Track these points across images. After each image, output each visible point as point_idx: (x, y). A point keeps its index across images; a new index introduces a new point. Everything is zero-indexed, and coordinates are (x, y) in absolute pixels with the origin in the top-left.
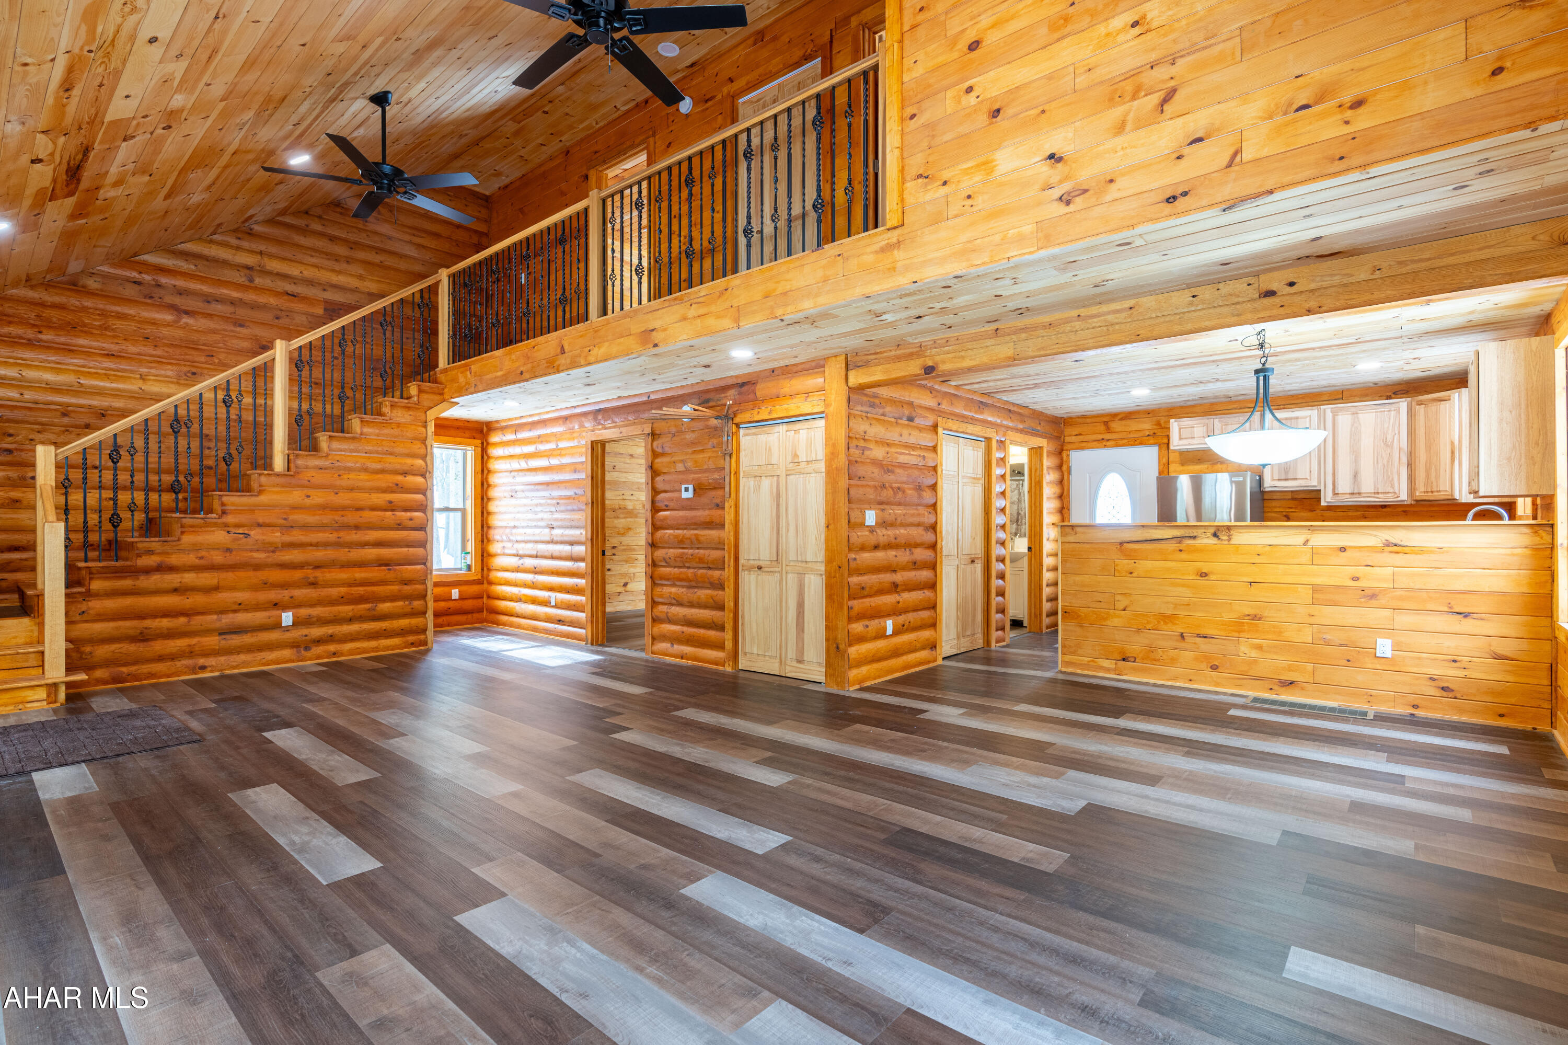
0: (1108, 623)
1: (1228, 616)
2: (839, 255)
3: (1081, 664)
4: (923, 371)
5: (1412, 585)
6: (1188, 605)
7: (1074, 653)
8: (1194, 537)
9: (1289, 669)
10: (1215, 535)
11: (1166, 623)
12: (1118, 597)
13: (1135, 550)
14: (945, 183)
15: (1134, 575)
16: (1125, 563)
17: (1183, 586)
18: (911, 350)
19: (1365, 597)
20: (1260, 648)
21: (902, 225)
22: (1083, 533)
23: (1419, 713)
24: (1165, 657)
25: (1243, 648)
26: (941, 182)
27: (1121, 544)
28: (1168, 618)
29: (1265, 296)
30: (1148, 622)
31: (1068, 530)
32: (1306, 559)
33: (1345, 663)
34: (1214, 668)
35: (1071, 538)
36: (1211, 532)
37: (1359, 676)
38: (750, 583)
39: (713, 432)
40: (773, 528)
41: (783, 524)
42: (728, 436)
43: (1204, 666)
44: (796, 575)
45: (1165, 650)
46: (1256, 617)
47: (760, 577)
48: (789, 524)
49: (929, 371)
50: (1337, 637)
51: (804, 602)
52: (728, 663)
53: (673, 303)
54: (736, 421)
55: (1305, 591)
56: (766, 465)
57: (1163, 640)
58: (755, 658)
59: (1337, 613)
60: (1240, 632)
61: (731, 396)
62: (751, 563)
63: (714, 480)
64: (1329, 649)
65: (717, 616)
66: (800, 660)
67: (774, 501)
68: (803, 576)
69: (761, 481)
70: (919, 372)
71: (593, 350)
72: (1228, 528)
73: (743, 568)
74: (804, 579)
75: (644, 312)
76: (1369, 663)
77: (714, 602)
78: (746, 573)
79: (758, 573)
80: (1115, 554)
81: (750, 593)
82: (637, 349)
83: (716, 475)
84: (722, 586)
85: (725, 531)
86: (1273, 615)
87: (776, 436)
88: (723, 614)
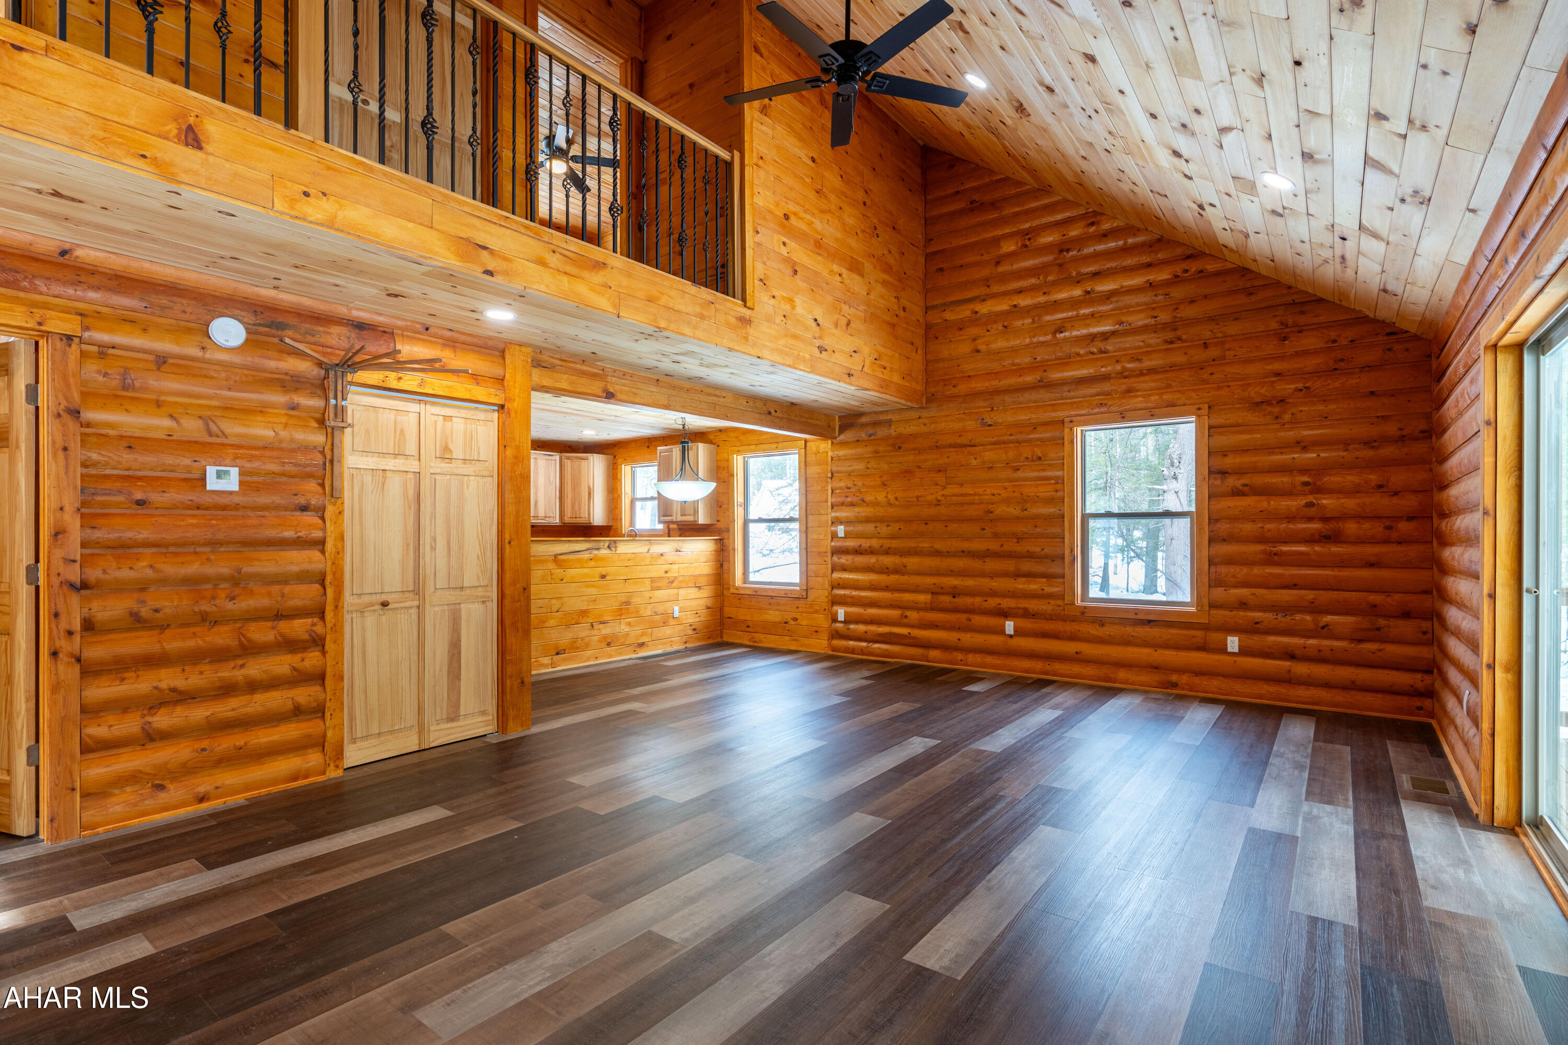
0: (547, 625)
1: (615, 606)
2: (712, 303)
4: (605, 395)
5: (684, 574)
6: (595, 600)
8: (598, 549)
9: (642, 635)
10: (609, 547)
11: (583, 617)
12: (554, 601)
13: (564, 561)
14: (774, 297)
15: (564, 581)
16: (558, 572)
17: (593, 586)
18: (595, 371)
19: (669, 582)
20: (629, 624)
21: (754, 310)
23: (688, 645)
24: (582, 645)
25: (623, 627)
26: (772, 295)
27: (556, 556)
28: (584, 613)
30: (573, 619)
33: (662, 624)
34: (609, 644)
36: (607, 545)
37: (667, 631)
38: (364, 630)
39: (291, 383)
40: (408, 545)
41: (426, 540)
42: (343, 399)
43: (604, 644)
44: (446, 608)
45: (582, 639)
46: (628, 603)
47: (383, 618)
48: (435, 540)
49: (609, 396)
50: (660, 609)
51: (459, 640)
52: (332, 765)
53: (523, 230)
54: (349, 377)
55: (648, 582)
56: (396, 455)
57: (581, 631)
58: (374, 741)
59: (660, 594)
60: (620, 615)
61: (339, 336)
62: (366, 599)
63: (296, 465)
64: (657, 617)
65: (303, 695)
66: (453, 717)
67: (410, 507)
68: (458, 606)
69: (385, 478)
70: (601, 394)
71: (317, 198)
72: (615, 542)
73: (351, 608)
74: (460, 610)
75: (466, 209)
76: (672, 622)
77: (295, 673)
78: (354, 615)
79: (381, 612)
80: (551, 566)
81: (364, 646)
82: (445, 258)
83: (301, 458)
84: (318, 642)
85: (323, 552)
86: (636, 600)
87: (413, 418)
88: (318, 688)
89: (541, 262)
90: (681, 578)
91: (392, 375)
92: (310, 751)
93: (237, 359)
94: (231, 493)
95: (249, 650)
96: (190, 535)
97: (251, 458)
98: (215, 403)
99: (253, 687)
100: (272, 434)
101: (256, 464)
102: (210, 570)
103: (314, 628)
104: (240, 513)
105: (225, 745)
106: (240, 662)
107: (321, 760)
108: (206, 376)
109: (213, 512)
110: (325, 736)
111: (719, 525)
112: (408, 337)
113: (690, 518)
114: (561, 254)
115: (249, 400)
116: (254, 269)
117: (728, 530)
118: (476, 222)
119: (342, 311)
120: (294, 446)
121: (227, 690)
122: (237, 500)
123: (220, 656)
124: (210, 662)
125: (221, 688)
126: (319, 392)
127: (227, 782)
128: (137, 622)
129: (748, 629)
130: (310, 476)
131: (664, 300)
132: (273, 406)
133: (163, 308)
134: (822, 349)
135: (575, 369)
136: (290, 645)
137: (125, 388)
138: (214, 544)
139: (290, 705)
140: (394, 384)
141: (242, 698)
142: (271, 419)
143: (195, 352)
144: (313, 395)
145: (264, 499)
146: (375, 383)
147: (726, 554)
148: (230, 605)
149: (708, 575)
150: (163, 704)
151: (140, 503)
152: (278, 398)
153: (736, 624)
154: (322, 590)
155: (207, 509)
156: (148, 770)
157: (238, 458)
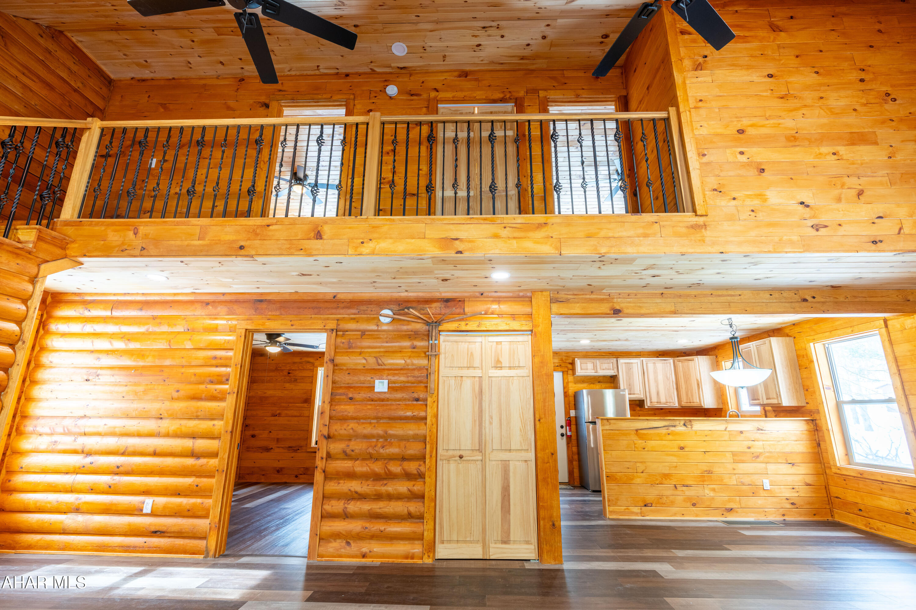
0: (634, 482)
1: (697, 473)
2: (656, 223)
3: (620, 512)
5: (771, 450)
6: (676, 467)
7: (615, 505)
8: (675, 426)
9: (729, 501)
10: (684, 425)
11: (666, 479)
12: (638, 464)
13: (644, 434)
14: (734, 199)
15: (646, 450)
16: (641, 443)
17: (672, 455)
18: (602, 297)
19: (754, 457)
20: (714, 490)
21: (707, 216)
22: (615, 424)
23: (787, 518)
24: (668, 501)
25: (707, 491)
26: (732, 198)
27: (637, 430)
28: (667, 476)
29: (803, 301)
30: (657, 480)
31: (605, 422)
32: (726, 438)
33: (752, 494)
34: (694, 505)
35: (607, 427)
36: (682, 423)
37: (759, 501)
38: (449, 471)
39: (414, 335)
40: (475, 421)
41: (486, 417)
42: (436, 340)
43: (689, 504)
44: (500, 462)
45: (667, 497)
46: (710, 472)
47: (460, 465)
48: (492, 418)
49: (617, 312)
50: (746, 480)
51: (509, 486)
52: (426, 554)
53: (482, 222)
54: (441, 328)
55: (729, 455)
56: (468, 368)
57: (666, 490)
58: (454, 545)
59: (743, 467)
60: (703, 481)
61: (436, 307)
62: (451, 453)
63: (414, 377)
64: (744, 487)
65: (413, 507)
66: (506, 541)
67: (476, 398)
68: (507, 463)
69: (462, 381)
70: (609, 312)
71: (367, 242)
72: (690, 421)
73: (442, 458)
74: (509, 466)
75: (445, 222)
76: (762, 493)
77: (409, 493)
78: (444, 462)
79: (459, 462)
80: (634, 437)
81: (449, 482)
82: (433, 252)
83: (416, 373)
84: (421, 476)
85: (426, 424)
86: (717, 470)
87: (478, 345)
88: (421, 504)
89: (496, 236)
90: (767, 454)
91: (463, 323)
92: (416, 542)
93: (390, 328)
94: (385, 393)
95: (390, 476)
96: (368, 414)
97: (394, 375)
98: (382, 350)
99: (390, 497)
100: (403, 362)
101: (396, 378)
102: (375, 432)
103: (420, 468)
104: (389, 403)
105: (375, 528)
106: (385, 482)
107: (421, 550)
108: (378, 338)
109: (379, 402)
110: (423, 535)
111: (809, 407)
112: (472, 301)
113: (774, 401)
114: (510, 227)
115: (395, 347)
116: (385, 285)
117: (818, 412)
118: (451, 227)
119: (437, 295)
120: (414, 367)
121: (379, 497)
122: (387, 396)
123: (377, 477)
124: (374, 480)
125: (375, 495)
126: (426, 338)
127: (375, 550)
128: (347, 456)
129: (861, 513)
130: (421, 382)
131: (603, 233)
132: (405, 348)
133: (364, 311)
134: (816, 227)
135: (586, 299)
136: (408, 476)
137: (349, 348)
138: (378, 418)
139: (406, 511)
140: (464, 328)
141: (385, 502)
142: (404, 355)
143: (375, 328)
144: (423, 339)
145: (399, 395)
146: (454, 329)
147: (820, 434)
148: (381, 451)
149: (803, 453)
150: (353, 499)
151: (351, 399)
152: (407, 343)
153: (846, 505)
154: (424, 446)
155: (376, 401)
156: (344, 533)
157: (388, 375)
